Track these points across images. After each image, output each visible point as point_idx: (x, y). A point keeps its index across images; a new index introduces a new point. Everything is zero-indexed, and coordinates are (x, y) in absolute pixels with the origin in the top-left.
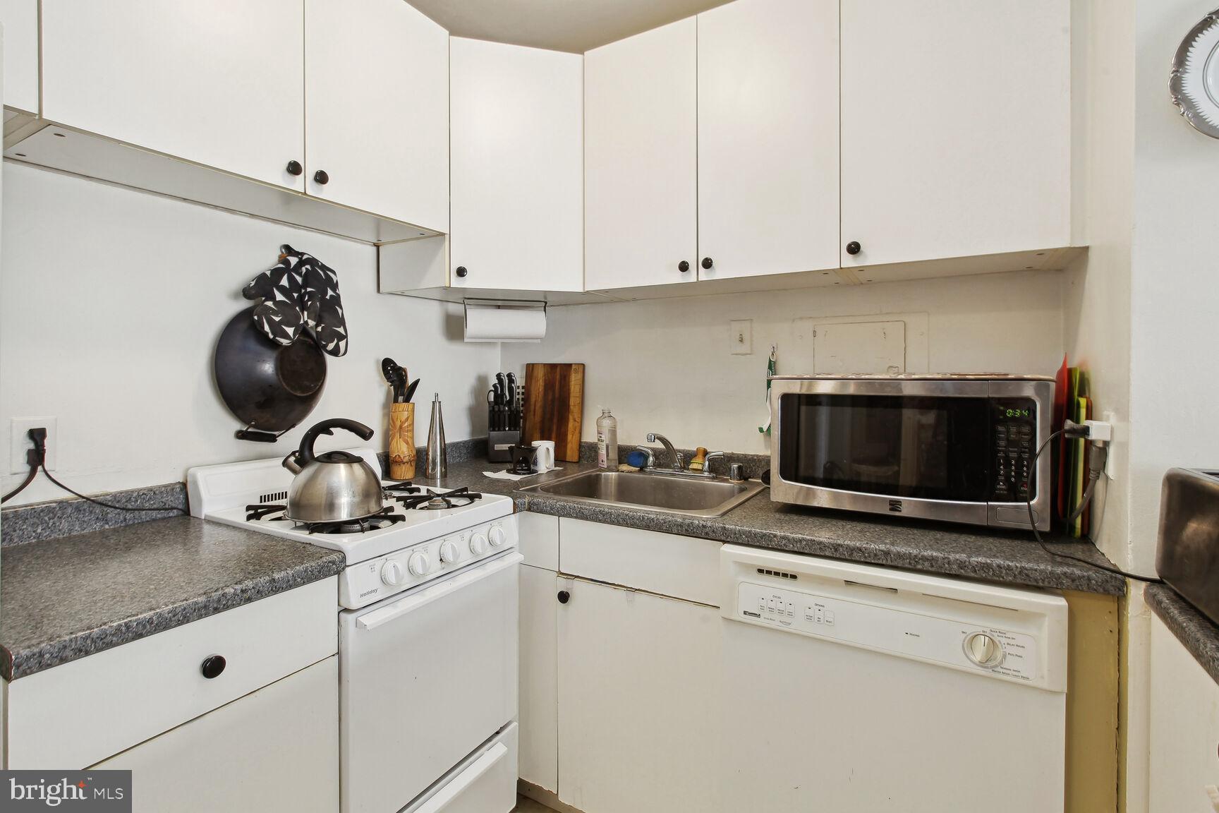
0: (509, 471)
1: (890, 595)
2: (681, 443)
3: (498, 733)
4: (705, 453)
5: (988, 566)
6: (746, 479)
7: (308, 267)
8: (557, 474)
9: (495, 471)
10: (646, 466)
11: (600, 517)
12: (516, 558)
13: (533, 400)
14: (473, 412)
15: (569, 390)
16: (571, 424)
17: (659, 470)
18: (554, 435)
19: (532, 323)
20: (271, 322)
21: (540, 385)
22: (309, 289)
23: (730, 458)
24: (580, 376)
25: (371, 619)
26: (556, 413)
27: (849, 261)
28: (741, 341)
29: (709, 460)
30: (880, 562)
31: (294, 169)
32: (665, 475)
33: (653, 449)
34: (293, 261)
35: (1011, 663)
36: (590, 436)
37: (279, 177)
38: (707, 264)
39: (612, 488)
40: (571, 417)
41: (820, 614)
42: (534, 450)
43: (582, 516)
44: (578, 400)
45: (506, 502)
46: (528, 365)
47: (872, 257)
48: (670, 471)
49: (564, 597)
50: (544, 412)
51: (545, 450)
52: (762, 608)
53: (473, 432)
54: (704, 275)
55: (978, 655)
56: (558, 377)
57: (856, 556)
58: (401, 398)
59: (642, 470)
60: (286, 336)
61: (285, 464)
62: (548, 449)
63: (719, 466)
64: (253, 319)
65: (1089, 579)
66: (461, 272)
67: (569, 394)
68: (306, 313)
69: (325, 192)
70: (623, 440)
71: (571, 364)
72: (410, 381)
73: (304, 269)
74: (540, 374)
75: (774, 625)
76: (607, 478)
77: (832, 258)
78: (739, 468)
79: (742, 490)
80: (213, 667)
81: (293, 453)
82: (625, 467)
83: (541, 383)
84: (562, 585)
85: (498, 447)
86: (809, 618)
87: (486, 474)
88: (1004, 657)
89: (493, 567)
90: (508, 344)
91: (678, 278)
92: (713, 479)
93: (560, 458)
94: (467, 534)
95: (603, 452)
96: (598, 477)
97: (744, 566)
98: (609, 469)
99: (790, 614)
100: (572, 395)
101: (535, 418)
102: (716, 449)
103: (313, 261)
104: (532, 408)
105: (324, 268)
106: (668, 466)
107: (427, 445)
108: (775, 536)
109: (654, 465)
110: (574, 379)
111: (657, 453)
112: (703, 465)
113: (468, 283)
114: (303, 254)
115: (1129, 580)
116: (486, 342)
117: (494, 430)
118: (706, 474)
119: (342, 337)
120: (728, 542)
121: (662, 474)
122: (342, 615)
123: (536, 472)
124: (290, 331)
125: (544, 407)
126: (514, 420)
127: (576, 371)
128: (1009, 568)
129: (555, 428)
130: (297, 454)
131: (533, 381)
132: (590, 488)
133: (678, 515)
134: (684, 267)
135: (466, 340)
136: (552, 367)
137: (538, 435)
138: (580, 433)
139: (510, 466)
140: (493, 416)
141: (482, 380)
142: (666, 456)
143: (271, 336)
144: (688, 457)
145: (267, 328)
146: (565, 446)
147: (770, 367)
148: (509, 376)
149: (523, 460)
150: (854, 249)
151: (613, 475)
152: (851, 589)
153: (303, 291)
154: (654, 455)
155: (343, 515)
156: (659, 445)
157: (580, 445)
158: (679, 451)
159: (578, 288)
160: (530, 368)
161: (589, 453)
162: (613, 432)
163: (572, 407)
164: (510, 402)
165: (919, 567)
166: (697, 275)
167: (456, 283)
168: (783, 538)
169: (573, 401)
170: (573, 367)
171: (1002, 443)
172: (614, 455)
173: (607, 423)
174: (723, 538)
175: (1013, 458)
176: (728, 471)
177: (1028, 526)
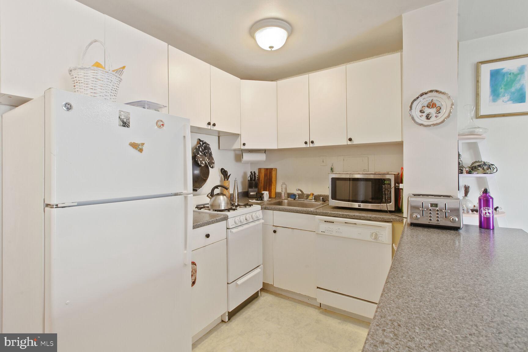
0: (256, 200)
1: (355, 225)
2: (306, 192)
3: (258, 267)
4: (313, 194)
5: (376, 217)
6: (325, 201)
7: (205, 144)
8: (270, 201)
9: (252, 200)
10: (296, 198)
11: (284, 210)
12: (262, 221)
13: (261, 179)
14: (243, 183)
15: (272, 176)
16: (273, 187)
17: (299, 199)
18: (267, 190)
19: (262, 157)
20: (200, 160)
21: (263, 175)
22: (206, 151)
23: (320, 196)
24: (275, 172)
25: (234, 230)
26: (268, 183)
27: (349, 143)
28: (323, 162)
29: (314, 196)
30: (353, 218)
31: (209, 124)
32: (302, 201)
33: (298, 194)
34: (201, 143)
35: (380, 238)
36: (279, 190)
37: (206, 126)
38: (312, 142)
39: (286, 204)
40: (273, 184)
41: (339, 231)
42: (263, 194)
43: (280, 210)
44: (275, 179)
45: (259, 207)
46: (259, 169)
47: (356, 142)
48: (303, 200)
49: (275, 232)
50: (264, 183)
51: (266, 194)
52: (326, 230)
53: (243, 189)
54: (311, 145)
55: (373, 238)
56: (268, 173)
57: (348, 216)
58: (226, 179)
59: (294, 199)
60: (203, 164)
61: (207, 196)
62: (267, 194)
63: (317, 198)
64: (196, 160)
65: (396, 219)
66: (244, 144)
67: (272, 178)
68: (206, 157)
69: (215, 128)
70: (289, 191)
71: (272, 169)
72: (228, 175)
73: (204, 145)
74: (263, 171)
75: (328, 234)
76: (284, 202)
77: (345, 142)
78: (323, 198)
79: (323, 204)
80: (208, 236)
81: (209, 193)
82: (289, 199)
83: (263, 174)
84: (274, 228)
85: (251, 193)
86: (337, 232)
87: (250, 200)
88: (379, 237)
89: (257, 223)
90: (252, 163)
91: (304, 146)
92: (316, 201)
93: (270, 197)
94: (251, 214)
95: (283, 194)
96: (282, 202)
97: (321, 220)
98: (285, 199)
99: (332, 231)
100: (273, 178)
101: (261, 185)
102: (316, 194)
103: (205, 143)
104: (261, 181)
105: (208, 144)
106: (302, 198)
107: (233, 192)
108: (329, 213)
109: (298, 198)
110: (274, 173)
111: (299, 195)
112: (312, 198)
113: (246, 147)
114: (203, 141)
115: (404, 218)
116: (247, 163)
117: (250, 188)
118: (313, 200)
119: (214, 163)
120: (317, 215)
121: (301, 200)
122: (227, 229)
123: (263, 200)
124: (204, 162)
125: (264, 181)
126: (256, 186)
127: (274, 171)
128: (380, 217)
129: (268, 188)
130: (210, 194)
131: (261, 173)
132: (280, 203)
133: (305, 209)
134: (306, 143)
135: (242, 162)
136: (267, 169)
137: (263, 190)
138: (276, 189)
139: (256, 199)
140: (250, 184)
141: (245, 174)
142: (302, 195)
143: (200, 164)
144: (308, 196)
145: (199, 162)
146: (271, 193)
147: (331, 170)
148: (254, 172)
149: (259, 197)
150: (350, 140)
151: (286, 201)
152: (346, 224)
153: (204, 151)
154: (298, 195)
155: (223, 208)
156: (300, 192)
157: (276, 193)
158: (306, 194)
159: (276, 148)
160: (260, 170)
161: (278, 195)
162: (286, 189)
163: (273, 182)
164: (255, 180)
165: (361, 218)
166: (309, 145)
167: (243, 147)
168: (331, 213)
169: (273, 180)
170: (273, 169)
171: (384, 189)
172: (286, 196)
173: (284, 186)
174: (316, 214)
175: (386, 193)
176: (319, 200)
177: (386, 209)
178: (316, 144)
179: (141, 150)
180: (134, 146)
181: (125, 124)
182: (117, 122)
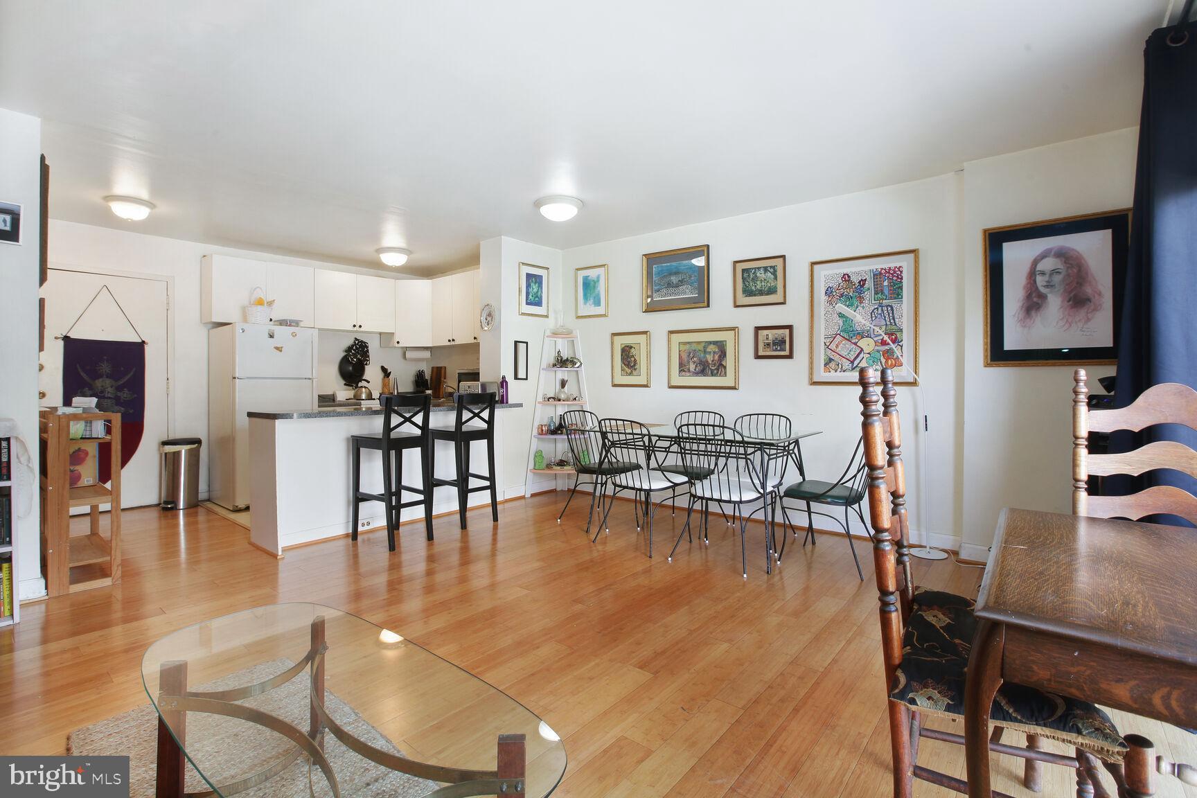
14: (411, 382)
15: (441, 375)
20: (351, 358)
22: (361, 349)
31: (354, 326)
34: (357, 342)
37: (351, 328)
38: (453, 340)
46: (432, 367)
58: (386, 378)
64: (347, 358)
66: (398, 342)
68: (360, 355)
69: (361, 329)
72: (389, 371)
73: (360, 344)
74: (435, 370)
83: (435, 373)
91: (449, 344)
100: (443, 375)
103: (362, 342)
105: (365, 343)
110: (441, 371)
114: (359, 340)
119: (369, 361)
124: (356, 360)
134: (449, 341)
136: (438, 367)
143: (352, 361)
148: (422, 370)
153: (359, 349)
166: (452, 343)
170: (442, 368)
178: (457, 342)
179: (281, 351)
180: (277, 348)
181: (271, 336)
182: (267, 335)
